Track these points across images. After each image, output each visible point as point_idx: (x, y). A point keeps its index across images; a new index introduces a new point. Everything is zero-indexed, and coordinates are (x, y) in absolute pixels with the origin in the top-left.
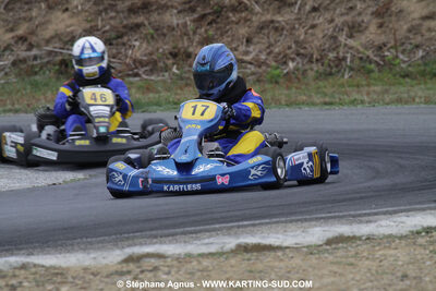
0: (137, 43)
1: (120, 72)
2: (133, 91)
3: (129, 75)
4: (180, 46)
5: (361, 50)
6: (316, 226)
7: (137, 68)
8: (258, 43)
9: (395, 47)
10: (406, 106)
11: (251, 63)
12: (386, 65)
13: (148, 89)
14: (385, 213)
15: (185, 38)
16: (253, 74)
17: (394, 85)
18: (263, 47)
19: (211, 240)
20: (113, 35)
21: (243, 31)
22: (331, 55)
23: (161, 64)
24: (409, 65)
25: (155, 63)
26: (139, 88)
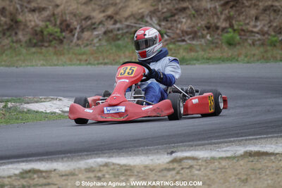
0: (184, 20)
1: (173, 39)
2: (181, 51)
3: (178, 41)
4: (212, 21)
7: (183, 36)
8: (263, 20)
11: (258, 33)
13: (191, 49)
15: (216, 17)
16: (259, 40)
18: (266, 22)
19: (228, 148)
20: (169, 14)
21: (253, 12)
23: (199, 34)
25: (195, 33)
26: (185, 49)
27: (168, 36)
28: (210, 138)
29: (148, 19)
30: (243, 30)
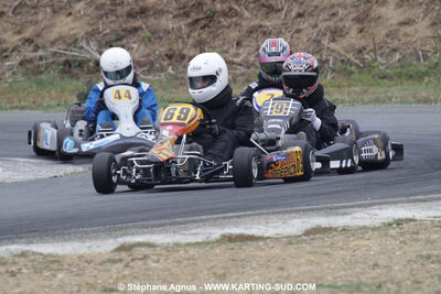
0: (135, 46)
4: (175, 48)
5: (343, 53)
6: (295, 217)
8: (248, 46)
9: (374, 50)
10: (384, 106)
11: (240, 65)
12: (366, 67)
14: (359, 206)
15: (180, 41)
16: (243, 74)
17: (373, 85)
18: (252, 49)
19: (198, 230)
20: (113, 37)
21: (234, 35)
23: (157, 65)
24: (387, 68)
25: (152, 63)
28: (174, 215)
29: (84, 44)
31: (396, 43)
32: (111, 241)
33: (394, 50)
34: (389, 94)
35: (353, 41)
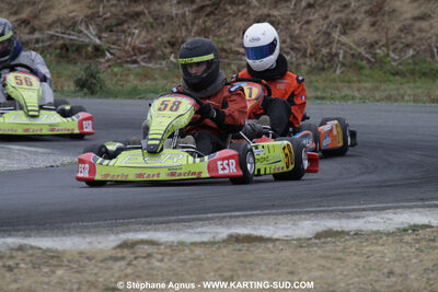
0: (137, 31)
1: (119, 58)
2: (131, 77)
3: (127, 62)
4: (178, 35)
5: (354, 46)
6: (305, 219)
7: (135, 55)
9: (386, 45)
10: (395, 104)
12: (378, 63)
13: (146, 76)
14: (373, 209)
15: (184, 28)
17: (384, 82)
19: (204, 229)
20: (114, 22)
21: (240, 23)
22: (325, 51)
23: (159, 53)
24: (400, 64)
25: (153, 51)
26: (137, 75)
27: (111, 54)
28: (177, 212)
29: (83, 28)
30: (224, 50)
31: (410, 39)
32: (112, 237)
33: (408, 46)
34: (401, 92)
35: (364, 34)
